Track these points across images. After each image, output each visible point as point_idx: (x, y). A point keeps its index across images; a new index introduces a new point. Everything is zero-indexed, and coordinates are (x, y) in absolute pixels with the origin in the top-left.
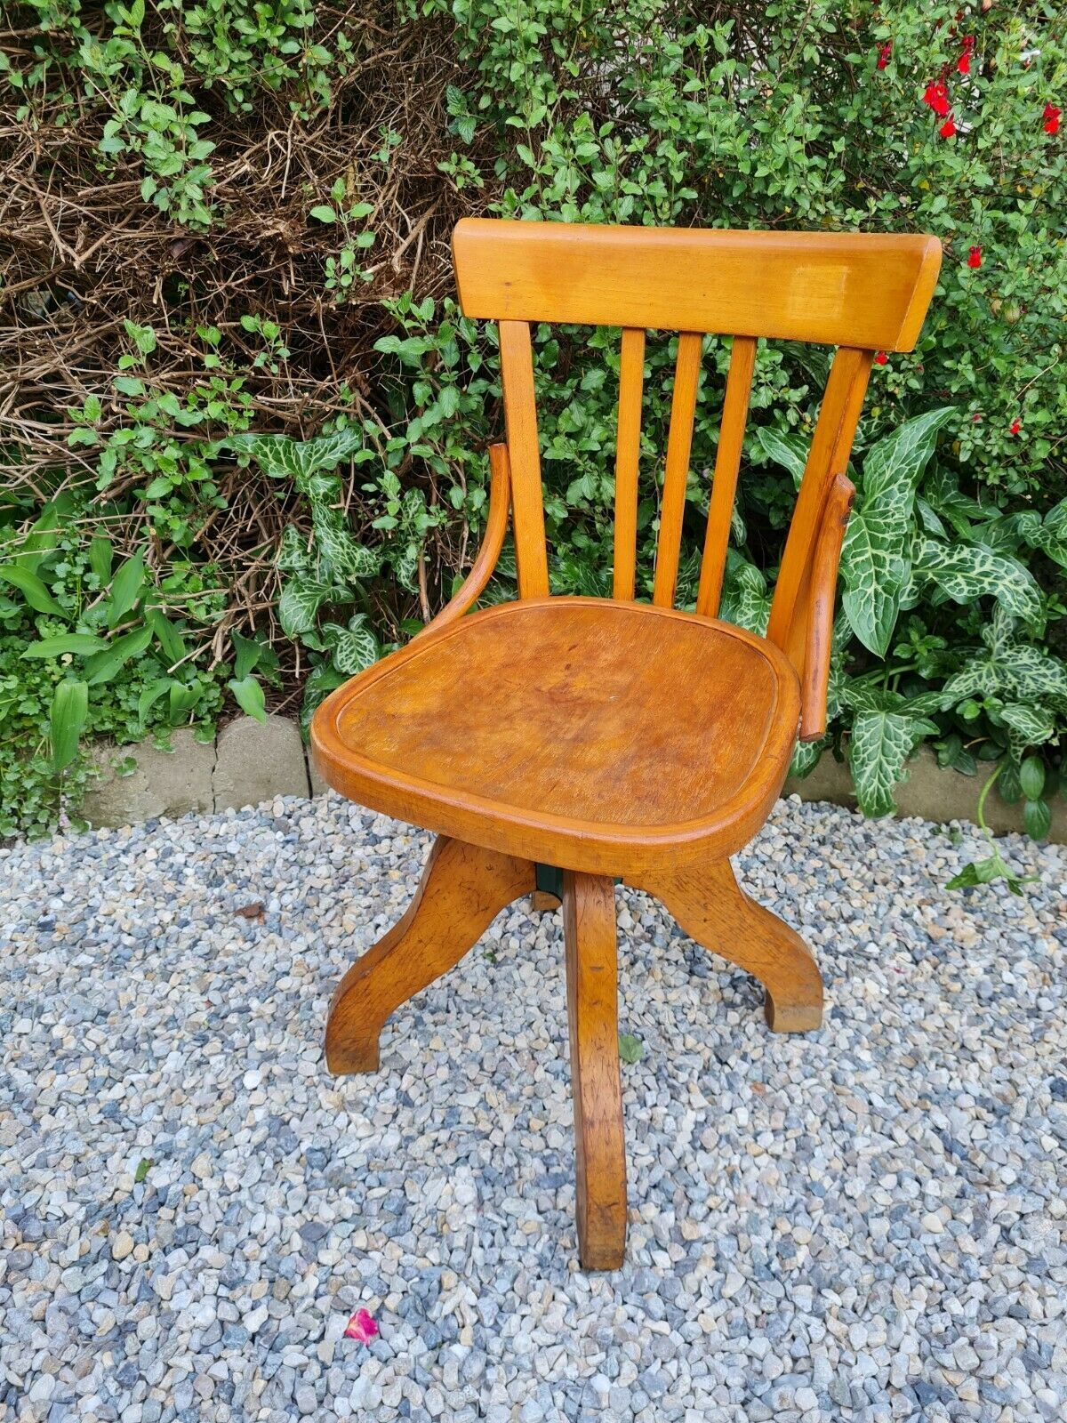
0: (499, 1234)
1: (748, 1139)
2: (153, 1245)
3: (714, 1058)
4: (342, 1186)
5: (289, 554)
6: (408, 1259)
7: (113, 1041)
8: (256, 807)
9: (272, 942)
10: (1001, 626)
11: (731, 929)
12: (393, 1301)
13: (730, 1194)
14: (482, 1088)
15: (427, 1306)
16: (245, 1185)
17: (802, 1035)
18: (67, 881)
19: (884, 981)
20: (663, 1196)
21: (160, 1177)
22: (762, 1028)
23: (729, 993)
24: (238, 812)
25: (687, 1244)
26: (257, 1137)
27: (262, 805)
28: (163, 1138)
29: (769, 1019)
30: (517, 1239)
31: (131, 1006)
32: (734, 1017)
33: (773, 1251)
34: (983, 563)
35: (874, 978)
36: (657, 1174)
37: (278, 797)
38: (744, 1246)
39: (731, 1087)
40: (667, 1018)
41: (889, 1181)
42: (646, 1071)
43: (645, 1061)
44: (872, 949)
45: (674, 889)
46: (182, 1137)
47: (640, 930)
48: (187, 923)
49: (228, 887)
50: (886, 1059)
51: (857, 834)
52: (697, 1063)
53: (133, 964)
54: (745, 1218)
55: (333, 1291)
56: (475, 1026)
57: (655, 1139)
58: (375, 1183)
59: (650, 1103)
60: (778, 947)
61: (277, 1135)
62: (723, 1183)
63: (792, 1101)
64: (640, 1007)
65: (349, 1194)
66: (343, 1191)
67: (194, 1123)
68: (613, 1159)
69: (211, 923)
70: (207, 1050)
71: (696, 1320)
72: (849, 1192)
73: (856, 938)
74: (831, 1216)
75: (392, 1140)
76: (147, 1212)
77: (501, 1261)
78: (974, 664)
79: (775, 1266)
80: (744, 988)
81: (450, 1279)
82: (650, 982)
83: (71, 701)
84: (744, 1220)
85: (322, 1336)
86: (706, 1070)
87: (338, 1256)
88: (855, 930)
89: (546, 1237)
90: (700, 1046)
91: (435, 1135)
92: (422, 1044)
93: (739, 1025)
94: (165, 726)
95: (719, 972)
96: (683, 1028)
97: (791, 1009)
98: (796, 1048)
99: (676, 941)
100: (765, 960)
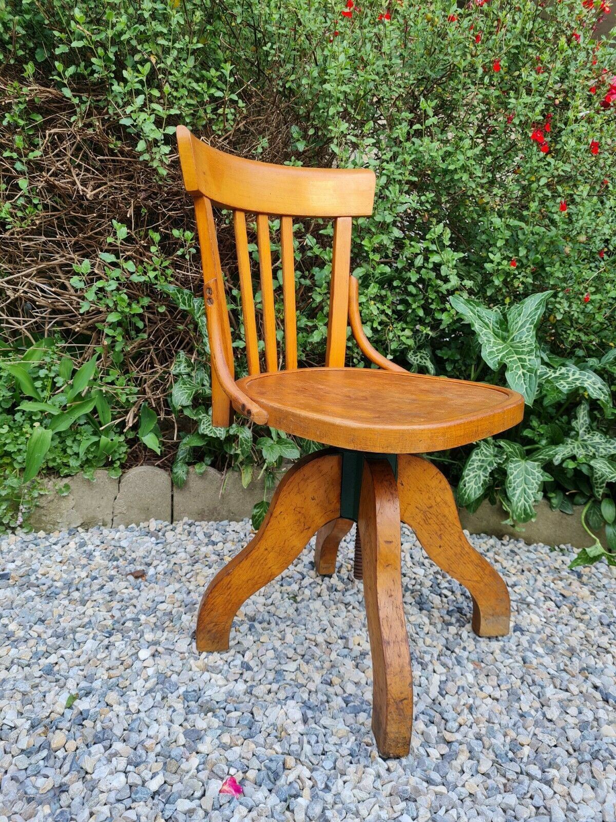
0: (321, 738)
1: (476, 689)
2: (79, 742)
3: (445, 649)
4: (210, 711)
5: (179, 366)
6: (260, 751)
7: (50, 632)
8: (138, 525)
9: (152, 588)
10: (582, 421)
11: (456, 554)
12: (251, 774)
13: (471, 718)
14: (297, 662)
15: (277, 776)
16: (142, 709)
17: (497, 638)
18: (18, 556)
19: (542, 615)
20: (428, 718)
21: (83, 705)
22: (472, 635)
23: (447, 618)
24: (127, 528)
25: (449, 743)
26: (149, 685)
27: (142, 525)
28: (83, 684)
29: (476, 630)
30: (333, 740)
31: (60, 616)
32: (453, 630)
33: (507, 748)
34: (574, 374)
35: (535, 613)
37: (152, 520)
38: (487, 745)
39: (459, 663)
41: (573, 711)
44: (529, 599)
45: (422, 523)
46: (97, 684)
48: (96, 578)
49: (121, 562)
50: (553, 651)
51: (507, 549)
52: (435, 651)
53: (62, 596)
54: (483, 729)
55: (209, 767)
56: (288, 630)
57: (415, 689)
58: (233, 709)
60: (483, 570)
61: (163, 683)
62: (465, 712)
63: (500, 671)
65: (215, 716)
66: (210, 714)
67: (105, 677)
68: (403, 667)
69: (111, 579)
70: (112, 639)
71: (463, 786)
72: (549, 717)
73: (520, 594)
74: (541, 729)
75: (241, 687)
76: (74, 723)
77: (324, 753)
78: (570, 441)
79: (511, 755)
80: (458, 615)
81: (290, 761)
83: (40, 440)
84: (483, 731)
85: (204, 795)
86: (442, 654)
87: (211, 748)
88: (517, 591)
89: (353, 739)
90: (435, 643)
91: (269, 686)
92: (256, 639)
93: (457, 634)
94: (92, 466)
95: (438, 609)
96: (422, 634)
97: (491, 618)
98: (495, 645)
99: (408, 594)
100: (475, 579)
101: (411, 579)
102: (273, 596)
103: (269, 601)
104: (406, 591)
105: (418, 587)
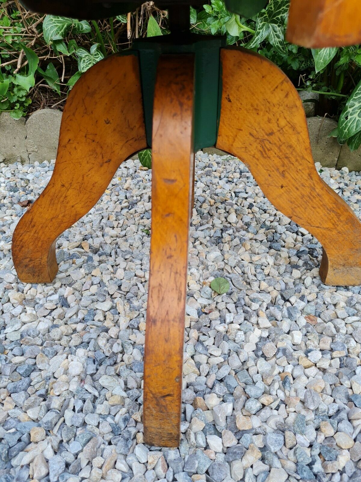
1: (301, 354)
3: (280, 297)
11: (303, 196)
13: (281, 395)
14: (115, 301)
17: (347, 288)
20: (225, 390)
22: (317, 281)
23: (294, 259)
24: (40, 164)
25: (239, 433)
29: (323, 276)
30: (101, 408)
32: (297, 273)
33: (316, 452)
36: (224, 372)
38: (289, 444)
39: (290, 316)
40: (250, 270)
42: (229, 300)
43: (230, 294)
45: (258, 155)
47: (240, 224)
49: (20, 193)
52: (267, 299)
54: (292, 416)
56: (123, 264)
57: (227, 346)
59: (228, 321)
60: (338, 215)
62: (276, 385)
63: (338, 330)
64: (233, 263)
68: (170, 355)
75: (44, 325)
77: (84, 424)
79: (318, 467)
80: (306, 257)
81: (38, 433)
82: (242, 250)
84: (291, 419)
86: (273, 303)
89: (124, 410)
90: (271, 289)
91: (74, 326)
92: (87, 272)
93: (300, 278)
95: (289, 248)
96: (260, 277)
97: (341, 268)
98: (342, 296)
99: (263, 231)
100: (326, 226)
101: (270, 215)
102: (128, 229)
103: (123, 233)
104: (261, 227)
105: (275, 224)
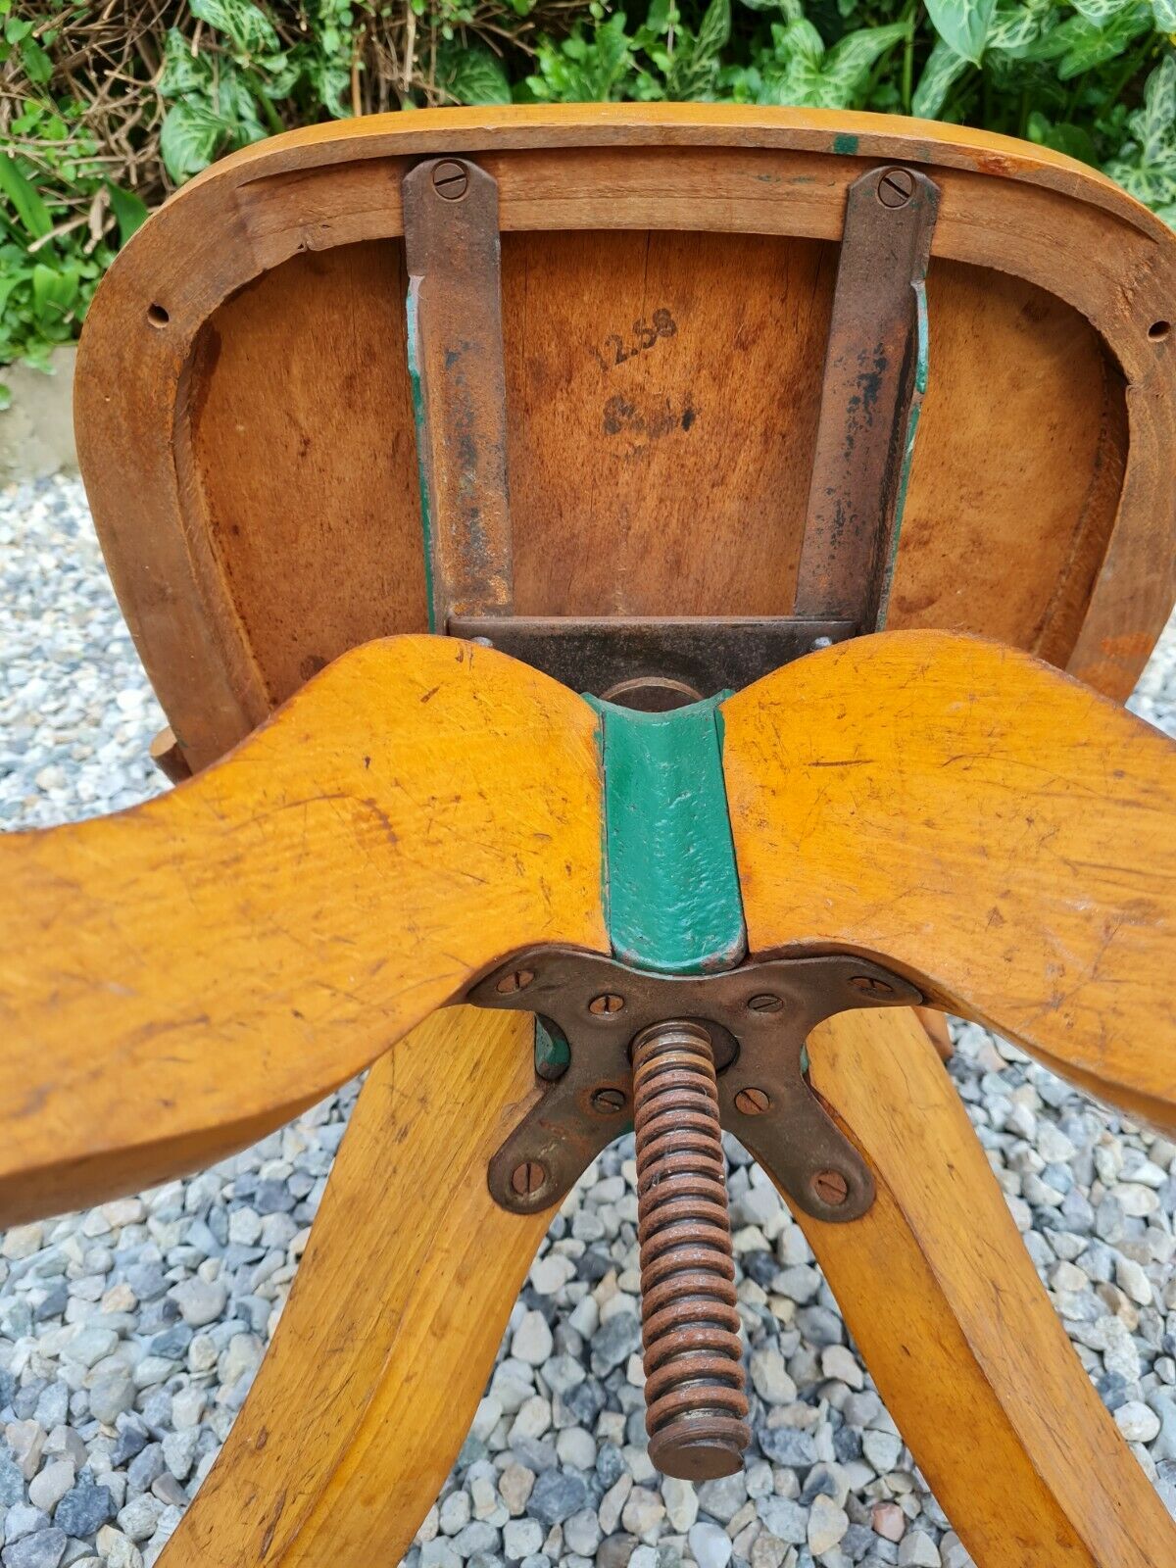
5: (173, 70)
10: (1157, 114)
70: (76, 675)
94: (41, 341)
